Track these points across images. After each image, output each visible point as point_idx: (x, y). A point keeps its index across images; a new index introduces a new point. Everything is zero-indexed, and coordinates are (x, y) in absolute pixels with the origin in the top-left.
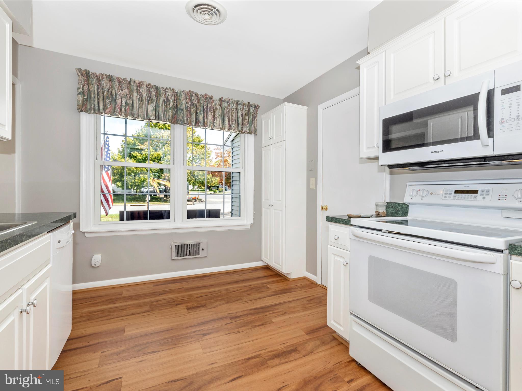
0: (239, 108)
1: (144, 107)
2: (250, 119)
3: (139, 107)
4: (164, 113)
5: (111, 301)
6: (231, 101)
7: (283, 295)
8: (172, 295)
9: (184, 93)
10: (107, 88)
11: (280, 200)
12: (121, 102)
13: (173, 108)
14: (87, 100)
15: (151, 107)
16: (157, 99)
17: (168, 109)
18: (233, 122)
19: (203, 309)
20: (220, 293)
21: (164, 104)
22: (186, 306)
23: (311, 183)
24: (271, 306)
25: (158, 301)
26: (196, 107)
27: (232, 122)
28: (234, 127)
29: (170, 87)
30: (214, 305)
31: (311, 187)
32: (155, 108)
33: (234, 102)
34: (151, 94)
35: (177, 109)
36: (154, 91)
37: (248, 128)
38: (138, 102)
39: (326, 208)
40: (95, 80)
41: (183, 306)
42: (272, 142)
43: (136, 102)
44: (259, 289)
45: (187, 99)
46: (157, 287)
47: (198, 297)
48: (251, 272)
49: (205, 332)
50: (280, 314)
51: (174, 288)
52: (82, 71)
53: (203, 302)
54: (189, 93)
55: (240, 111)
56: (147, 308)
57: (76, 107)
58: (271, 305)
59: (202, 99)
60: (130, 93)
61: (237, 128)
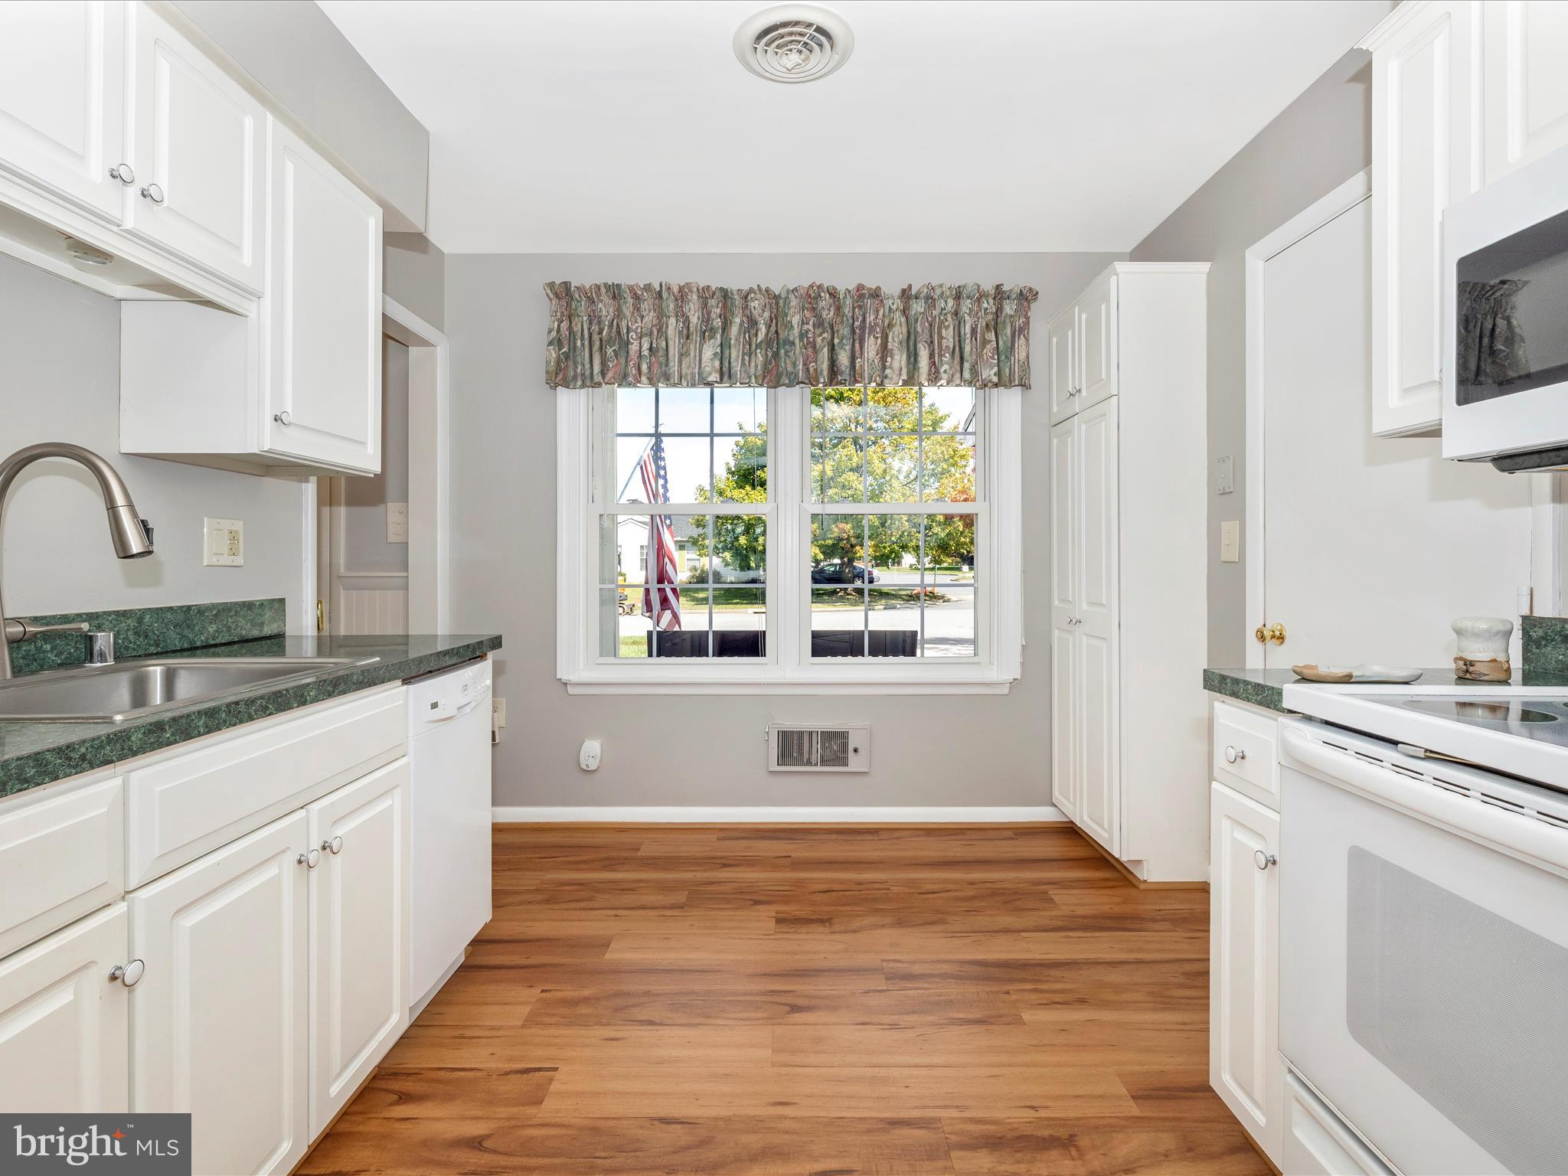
0: (964, 309)
1: (692, 355)
2: (1003, 339)
3: (681, 355)
4: (743, 359)
5: (610, 864)
6: (938, 291)
7: (1097, 934)
8: (753, 872)
9: (796, 294)
10: (609, 318)
11: (1102, 605)
12: (638, 348)
13: (768, 342)
14: (567, 356)
15: (709, 350)
16: (725, 328)
17: (754, 346)
18: (943, 358)
19: (822, 929)
20: (886, 891)
21: (742, 336)
22: (777, 912)
23: (1224, 541)
24: (1037, 965)
25: (712, 883)
26: (832, 329)
27: (941, 356)
28: (945, 372)
29: (758, 285)
30: (857, 924)
31: (1225, 556)
32: (718, 350)
33: (948, 293)
34: (709, 314)
35: (777, 344)
36: (718, 304)
37: (996, 369)
38: (679, 341)
39: (1278, 633)
40: (583, 303)
41: (771, 911)
42: (1077, 404)
43: (675, 341)
44: (1015, 900)
45: (803, 311)
46: (726, 843)
47: (820, 892)
48: (1011, 839)
49: (800, 1002)
50: (1056, 1000)
51: (764, 854)
52: (556, 288)
53: (826, 909)
54: (811, 292)
55: (967, 318)
56: (681, 897)
57: (544, 376)
58: (1039, 962)
59: (848, 303)
60: (660, 322)
61: (958, 375)
